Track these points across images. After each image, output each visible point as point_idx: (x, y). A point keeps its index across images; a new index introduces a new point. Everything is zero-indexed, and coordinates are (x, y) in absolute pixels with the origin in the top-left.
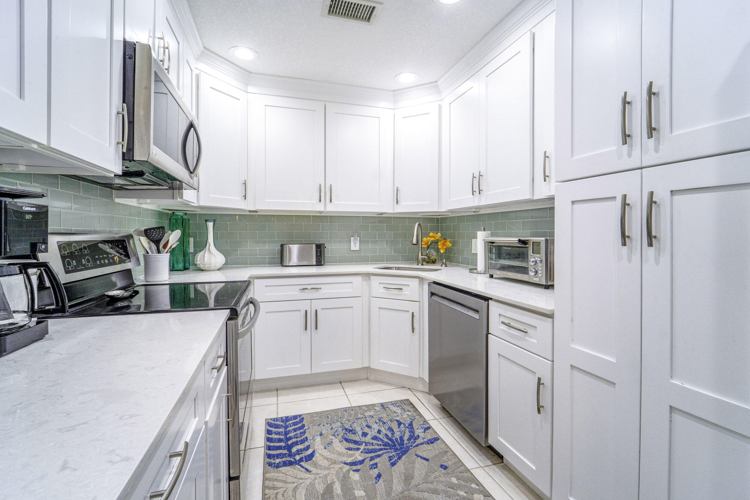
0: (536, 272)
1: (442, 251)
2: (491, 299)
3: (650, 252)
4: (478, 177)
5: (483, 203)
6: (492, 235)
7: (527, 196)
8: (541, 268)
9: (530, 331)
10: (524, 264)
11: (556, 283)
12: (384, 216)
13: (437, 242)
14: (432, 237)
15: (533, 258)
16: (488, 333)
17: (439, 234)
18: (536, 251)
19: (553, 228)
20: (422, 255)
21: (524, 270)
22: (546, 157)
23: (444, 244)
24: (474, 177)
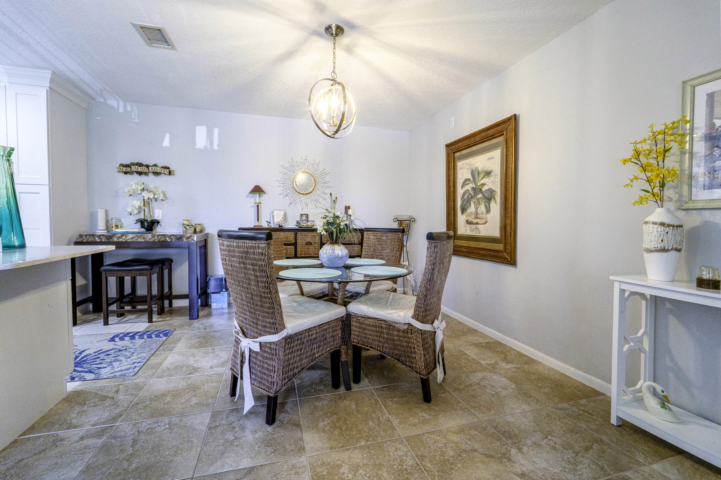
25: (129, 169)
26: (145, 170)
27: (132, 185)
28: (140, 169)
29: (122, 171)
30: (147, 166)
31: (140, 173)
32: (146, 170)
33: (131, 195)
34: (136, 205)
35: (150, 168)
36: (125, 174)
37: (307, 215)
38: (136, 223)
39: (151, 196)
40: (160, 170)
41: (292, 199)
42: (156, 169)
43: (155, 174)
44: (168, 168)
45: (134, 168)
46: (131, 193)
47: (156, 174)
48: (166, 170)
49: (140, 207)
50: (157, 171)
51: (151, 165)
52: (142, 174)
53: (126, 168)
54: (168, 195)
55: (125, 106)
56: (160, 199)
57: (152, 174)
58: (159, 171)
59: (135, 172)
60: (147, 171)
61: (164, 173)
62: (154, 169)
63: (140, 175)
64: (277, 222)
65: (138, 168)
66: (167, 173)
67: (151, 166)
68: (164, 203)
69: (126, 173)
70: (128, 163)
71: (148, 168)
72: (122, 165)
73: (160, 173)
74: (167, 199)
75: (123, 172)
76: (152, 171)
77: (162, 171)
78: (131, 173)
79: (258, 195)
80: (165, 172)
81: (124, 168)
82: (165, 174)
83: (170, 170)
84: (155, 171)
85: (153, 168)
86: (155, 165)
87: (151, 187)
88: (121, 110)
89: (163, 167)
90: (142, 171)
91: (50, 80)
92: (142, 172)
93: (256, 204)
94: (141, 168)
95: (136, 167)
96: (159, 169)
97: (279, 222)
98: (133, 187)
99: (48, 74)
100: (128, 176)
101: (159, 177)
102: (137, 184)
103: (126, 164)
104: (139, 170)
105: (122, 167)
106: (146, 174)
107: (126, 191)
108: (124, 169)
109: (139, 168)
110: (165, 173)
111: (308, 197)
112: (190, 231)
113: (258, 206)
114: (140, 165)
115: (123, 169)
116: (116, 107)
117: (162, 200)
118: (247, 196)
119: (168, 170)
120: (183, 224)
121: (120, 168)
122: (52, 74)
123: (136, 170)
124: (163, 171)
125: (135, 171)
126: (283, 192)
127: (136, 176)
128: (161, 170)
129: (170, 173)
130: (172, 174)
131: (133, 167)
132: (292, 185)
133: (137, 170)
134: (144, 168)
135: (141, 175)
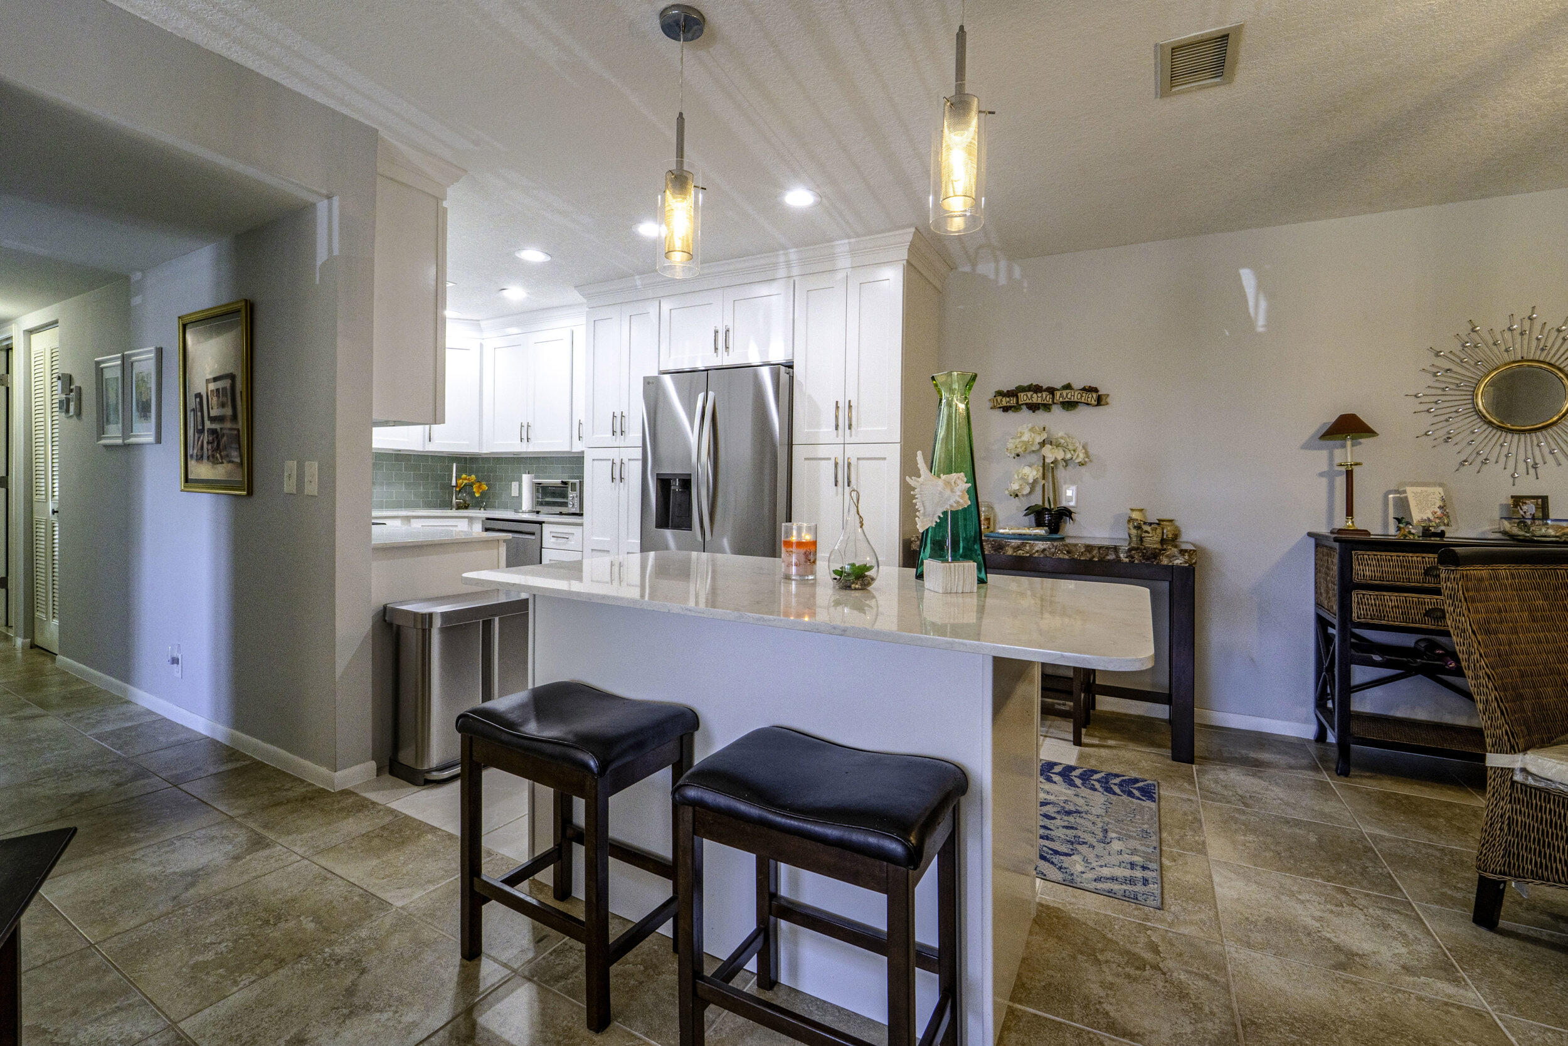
0: (573, 505)
1: (477, 495)
2: (544, 522)
3: (622, 484)
4: (526, 426)
5: (531, 449)
6: (536, 478)
7: (567, 449)
8: (576, 501)
9: (571, 537)
10: (565, 500)
11: (584, 512)
12: (401, 453)
13: (471, 485)
14: (466, 479)
15: (571, 494)
16: (541, 548)
17: (473, 477)
18: (573, 489)
19: (583, 474)
20: (456, 499)
21: (565, 504)
22: (580, 424)
23: (479, 487)
24: (522, 426)
25: (1013, 401)
26: (1045, 398)
27: (1022, 434)
28: (1036, 398)
29: (1001, 405)
30: (1051, 391)
31: (1034, 407)
32: (1048, 398)
33: (1018, 455)
34: (1028, 476)
35: (1058, 394)
36: (1004, 411)
37: (1545, 499)
38: (1025, 515)
39: (1060, 455)
40: (1079, 396)
41: (1470, 449)
42: (1069, 396)
43: (1066, 406)
44: (1096, 390)
45: (1024, 398)
46: (1019, 450)
47: (1069, 405)
48: (1090, 396)
49: (1035, 481)
50: (1072, 400)
51: (1059, 386)
52: (1039, 409)
53: (1008, 399)
54: (1091, 451)
55: (1010, 271)
56: (1079, 460)
57: (1060, 406)
58: (1076, 400)
59: (1024, 407)
60: (1050, 402)
61: (1086, 402)
62: (1067, 396)
63: (1034, 412)
64: (1423, 521)
65: (1032, 397)
66: (1093, 402)
67: (1058, 390)
68: (1083, 469)
69: (1006, 409)
70: (1012, 387)
71: (1053, 395)
72: (1000, 393)
73: (1077, 403)
74: (1091, 461)
75: (1000, 408)
76: (1061, 399)
77: (1083, 398)
78: (1016, 408)
79: (1349, 443)
80: (1089, 400)
81: (1004, 399)
82: (1088, 404)
83: (1099, 393)
84: (1067, 400)
85: (1064, 393)
86: (1068, 387)
87: (1059, 433)
88: (1003, 280)
89: (1084, 389)
90: (1039, 401)
91: (910, 246)
92: (1039, 404)
93: (1343, 469)
94: (1040, 395)
95: (1029, 394)
96: (1076, 393)
97: (1429, 520)
98: (1025, 438)
99: (908, 235)
100: (1011, 415)
101: (1077, 410)
102: (1032, 430)
103: (1008, 391)
104: (1035, 400)
105: (999, 398)
106: (1047, 407)
107: (1010, 446)
108: (1005, 402)
109: (1035, 395)
110: (1089, 402)
111: (1542, 439)
112: (1155, 538)
113: (1349, 475)
114: (1037, 389)
115: (1001, 401)
116: (992, 276)
117: (1081, 464)
118: (1307, 446)
119: (1095, 395)
120: (1130, 520)
121: (997, 400)
122: (915, 233)
123: (1028, 401)
124: (1086, 397)
125: (1026, 404)
126: (1434, 428)
127: (1025, 413)
128: (1082, 396)
129: (1100, 401)
130: (1102, 403)
131: (1022, 394)
132: (1470, 406)
133: (1030, 401)
134: (1044, 394)
135: (1037, 412)
